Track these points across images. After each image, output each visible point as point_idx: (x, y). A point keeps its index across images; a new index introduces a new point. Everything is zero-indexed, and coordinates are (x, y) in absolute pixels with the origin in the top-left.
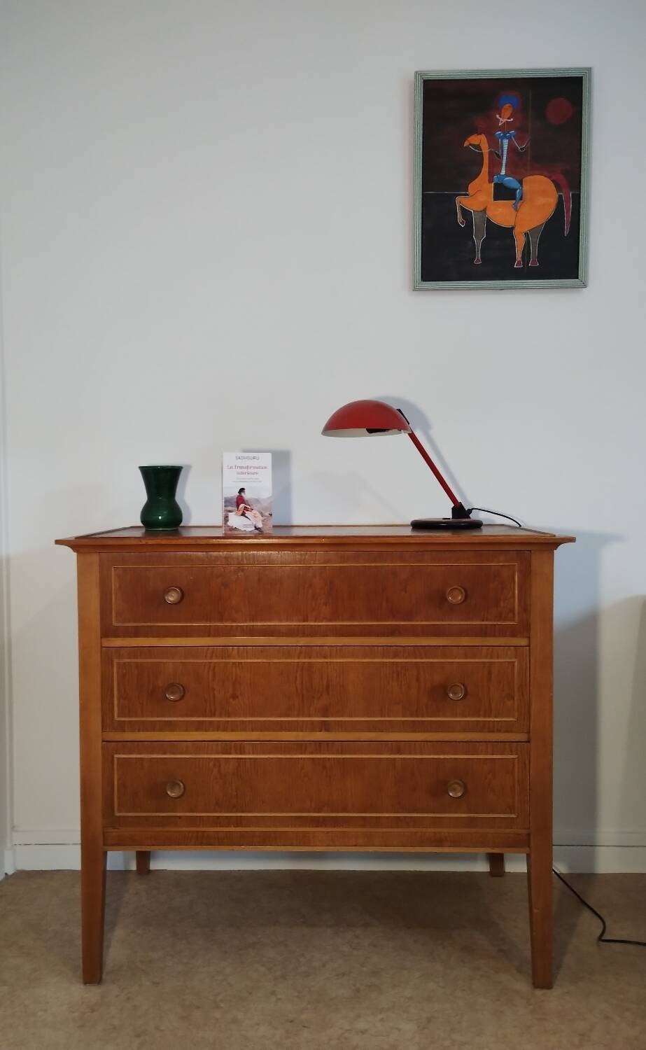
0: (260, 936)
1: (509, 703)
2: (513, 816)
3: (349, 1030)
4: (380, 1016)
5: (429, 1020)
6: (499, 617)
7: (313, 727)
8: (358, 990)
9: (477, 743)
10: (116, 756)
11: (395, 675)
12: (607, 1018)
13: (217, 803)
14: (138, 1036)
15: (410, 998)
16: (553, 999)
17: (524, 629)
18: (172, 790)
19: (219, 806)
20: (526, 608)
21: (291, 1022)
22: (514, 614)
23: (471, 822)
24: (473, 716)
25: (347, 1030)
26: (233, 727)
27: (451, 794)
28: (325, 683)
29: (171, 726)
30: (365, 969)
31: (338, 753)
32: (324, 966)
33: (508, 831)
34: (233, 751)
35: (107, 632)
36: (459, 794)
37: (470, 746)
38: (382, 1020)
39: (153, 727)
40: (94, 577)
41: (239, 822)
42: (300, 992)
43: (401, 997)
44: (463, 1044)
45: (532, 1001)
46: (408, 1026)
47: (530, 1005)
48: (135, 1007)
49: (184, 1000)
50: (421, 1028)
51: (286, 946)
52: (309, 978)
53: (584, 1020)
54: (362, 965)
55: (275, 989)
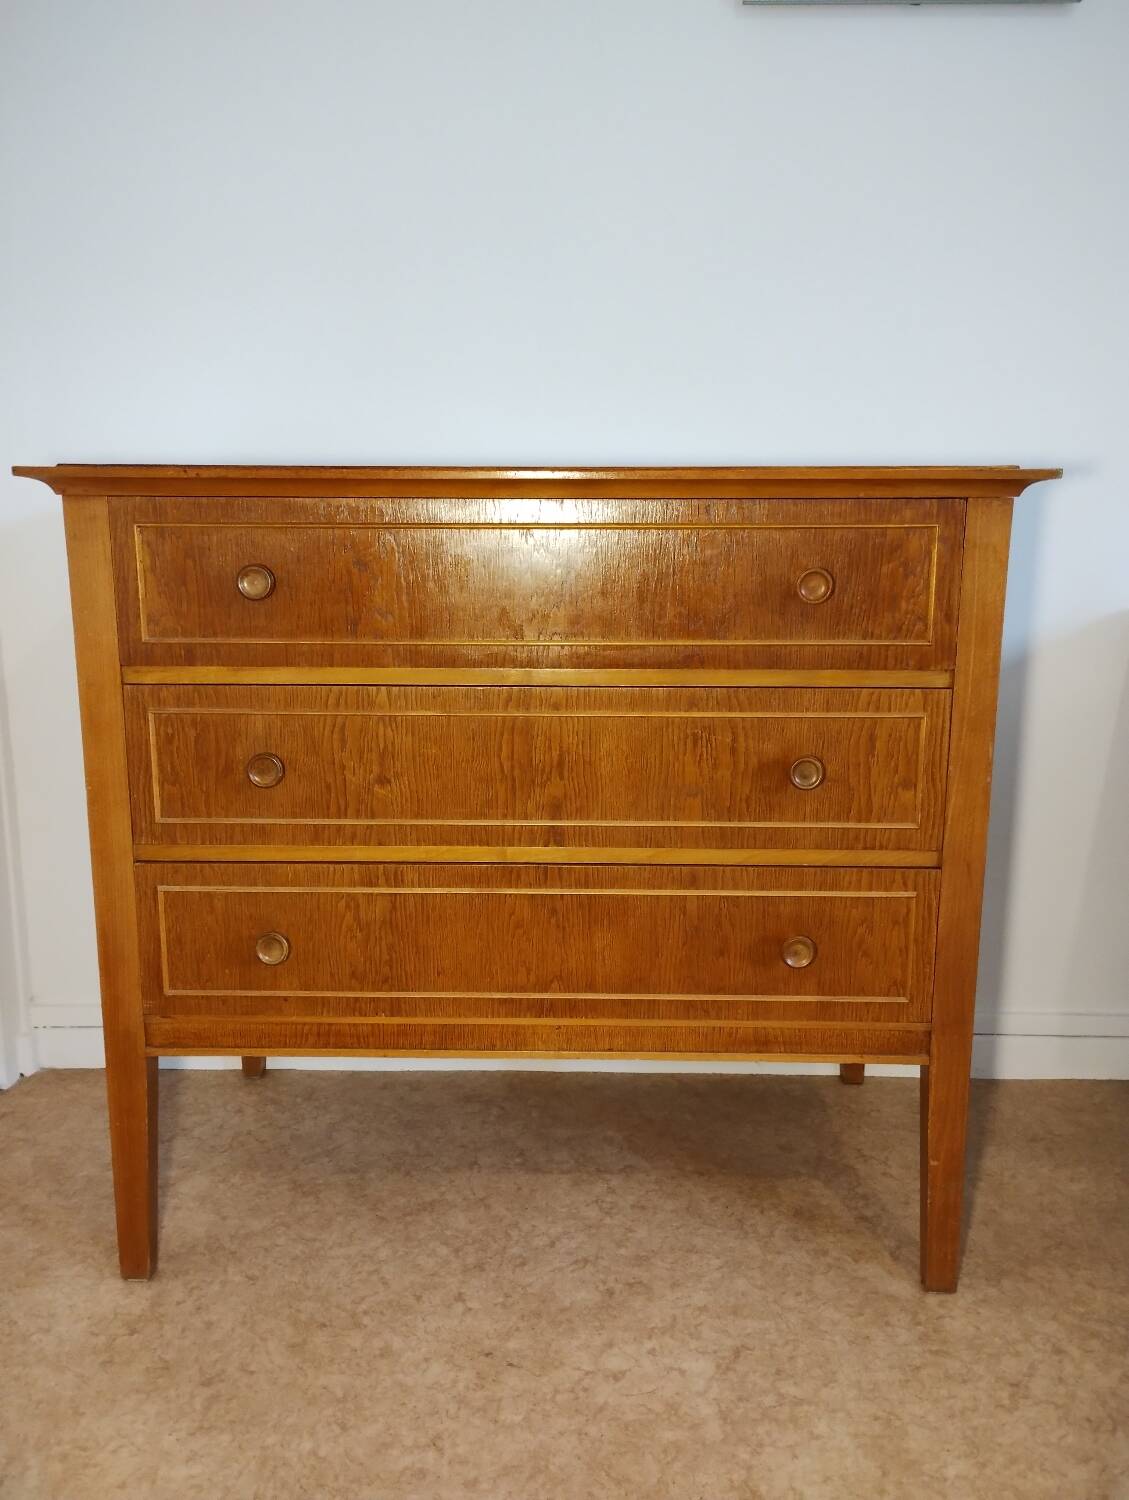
0: (443, 1189)
1: (906, 796)
2: (903, 1000)
3: (592, 1373)
4: (649, 1345)
5: (737, 1353)
6: (897, 631)
7: (532, 837)
8: (610, 1293)
9: (842, 870)
10: (161, 888)
11: (689, 742)
12: (1058, 1351)
13: (353, 975)
14: (207, 1383)
15: (703, 1309)
16: (958, 1313)
17: (944, 654)
18: (267, 948)
19: (359, 979)
20: (949, 615)
21: (487, 1355)
22: (926, 625)
23: (823, 1011)
24: (838, 818)
25: (587, 1373)
26: (382, 838)
27: (789, 962)
28: (555, 754)
29: (263, 834)
30: (622, 1251)
31: (578, 885)
32: (552, 1244)
33: (891, 1025)
34: (382, 880)
35: (133, 655)
36: (805, 963)
37: (827, 875)
38: (652, 1352)
39: (230, 836)
40: (101, 547)
41: (395, 1008)
42: (507, 1296)
43: (688, 1306)
44: (799, 1402)
45: (922, 1317)
46: (700, 1367)
47: (919, 1324)
48: (209, 1325)
49: (299, 1311)
50: (724, 1369)
51: (488, 1207)
52: (526, 1268)
53: (1017, 1354)
54: (619, 1245)
55: (463, 1291)
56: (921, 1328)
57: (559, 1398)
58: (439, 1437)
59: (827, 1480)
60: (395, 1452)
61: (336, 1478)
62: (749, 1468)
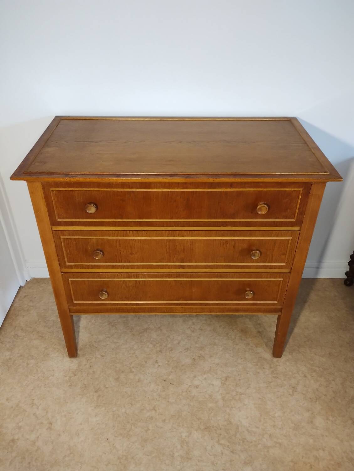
1: (283, 257)
2: (276, 302)
4: (205, 376)
5: (226, 379)
6: (286, 218)
8: (194, 359)
10: (70, 280)
11: (222, 244)
13: (126, 298)
14: (96, 392)
15: (218, 364)
16: (281, 364)
17: (299, 223)
18: (102, 295)
20: (302, 213)
22: (295, 215)
23: (254, 304)
24: (263, 262)
25: (190, 386)
27: (246, 297)
28: (182, 248)
29: (98, 267)
30: (197, 345)
31: (188, 278)
32: (179, 343)
33: (272, 307)
34: (132, 277)
35: (54, 223)
36: (250, 298)
38: (205, 379)
39: (88, 267)
40: (40, 194)
41: (137, 305)
42: (169, 361)
43: (214, 363)
44: (241, 394)
45: (272, 366)
46: (217, 383)
47: (271, 368)
48: (94, 372)
49: (116, 367)
50: (223, 384)
51: (161, 330)
52: (172, 351)
53: (295, 378)
54: (196, 343)
55: (157, 359)
56: (272, 369)
57: (183, 394)
58: (155, 407)
59: (247, 418)
60: (145, 412)
61: (132, 420)
62: (229, 415)
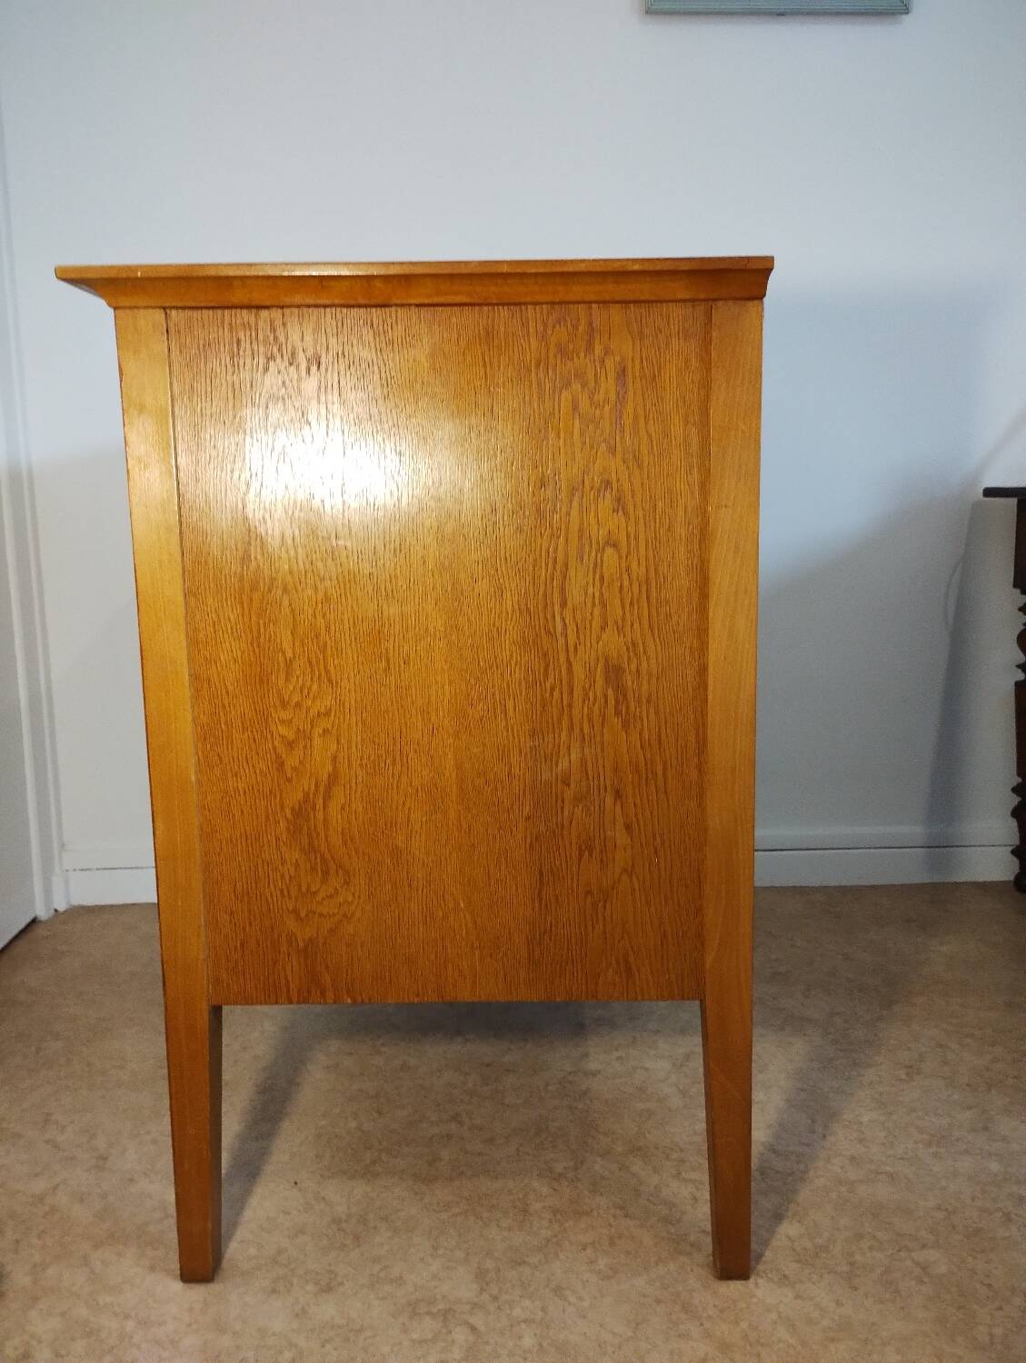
57: (550, 1088)
